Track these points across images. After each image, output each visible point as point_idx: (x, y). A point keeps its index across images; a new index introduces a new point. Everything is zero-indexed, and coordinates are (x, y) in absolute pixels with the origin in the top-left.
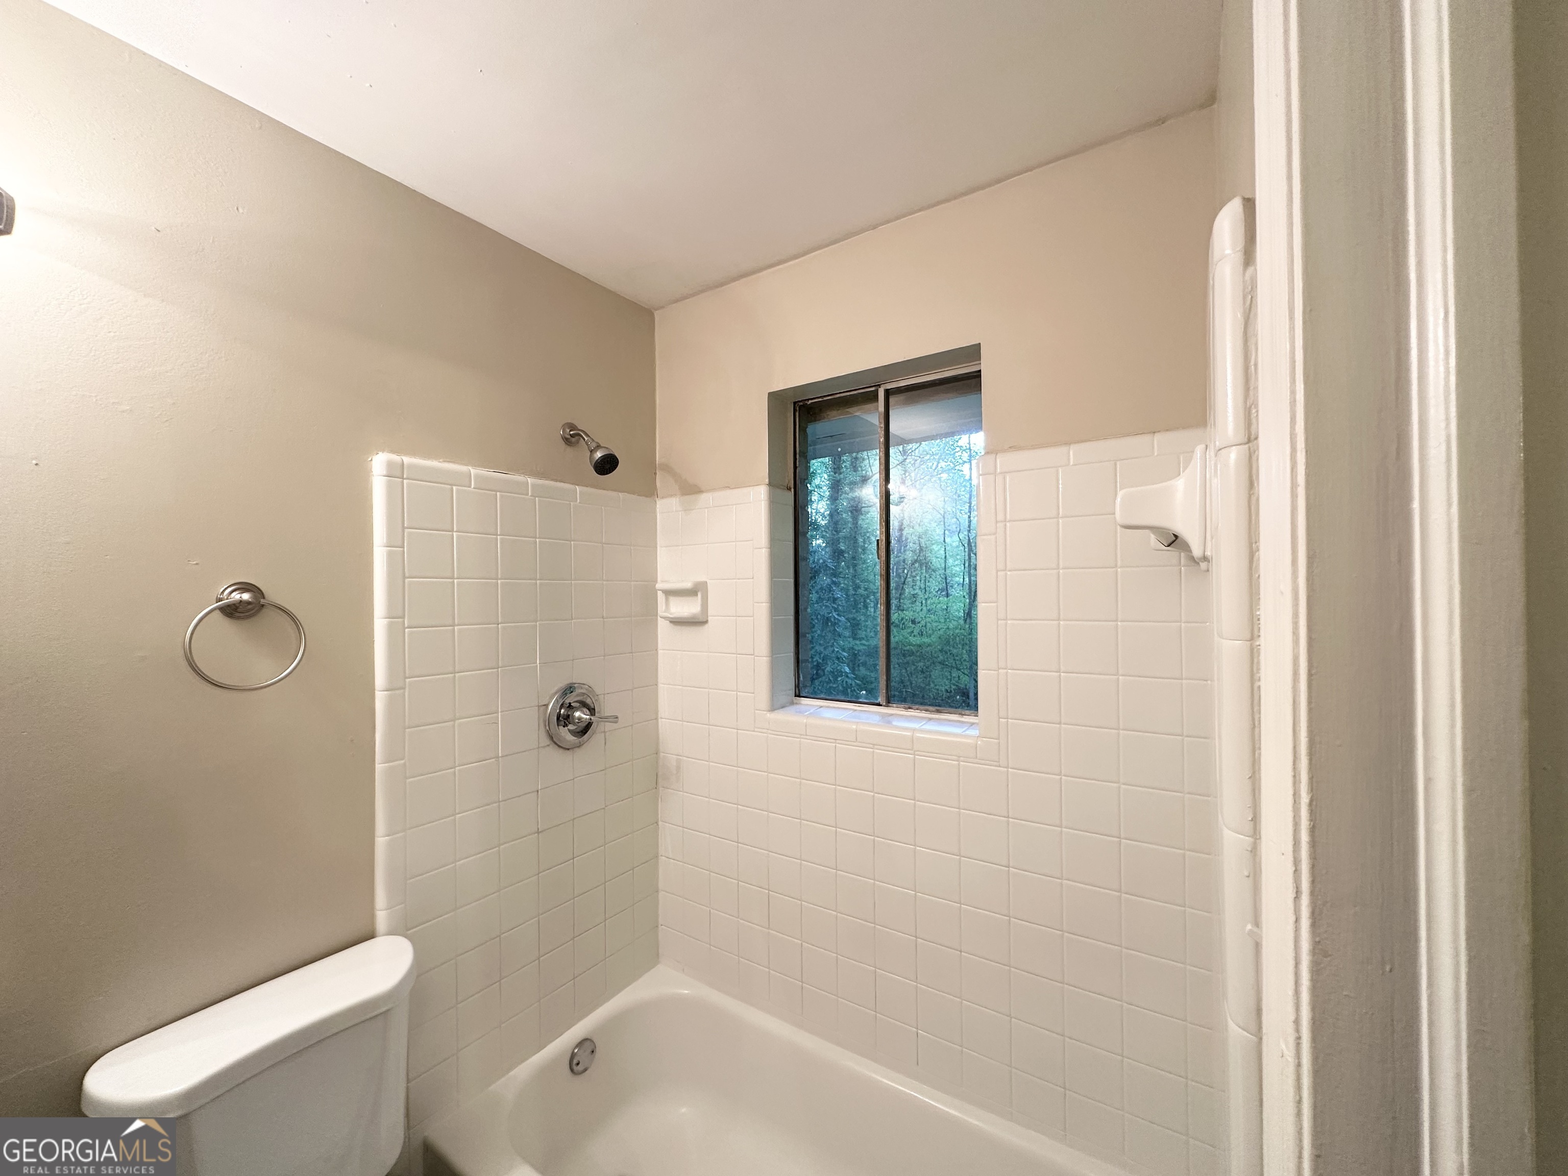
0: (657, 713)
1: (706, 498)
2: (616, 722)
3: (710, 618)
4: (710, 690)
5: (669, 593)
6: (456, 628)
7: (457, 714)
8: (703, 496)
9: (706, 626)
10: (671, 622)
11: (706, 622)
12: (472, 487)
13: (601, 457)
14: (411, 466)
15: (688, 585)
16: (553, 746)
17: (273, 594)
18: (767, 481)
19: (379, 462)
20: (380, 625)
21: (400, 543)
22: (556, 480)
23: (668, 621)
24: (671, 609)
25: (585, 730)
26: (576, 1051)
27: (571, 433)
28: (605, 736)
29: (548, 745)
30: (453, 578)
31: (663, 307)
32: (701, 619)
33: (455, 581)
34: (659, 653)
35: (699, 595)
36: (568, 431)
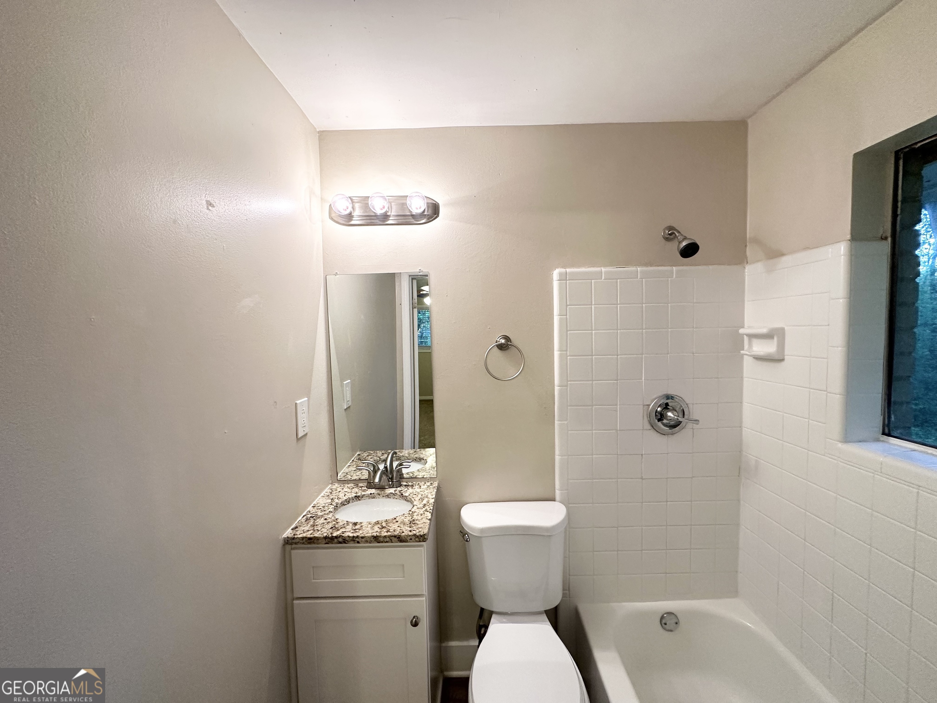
0: (741, 422)
1: (786, 260)
2: (697, 424)
3: (786, 357)
4: (785, 414)
5: (751, 336)
6: (593, 357)
7: (594, 403)
8: (784, 259)
9: (783, 364)
10: (754, 358)
11: (783, 360)
12: (603, 279)
13: (685, 245)
14: (570, 273)
15: (764, 331)
16: (653, 430)
17: (515, 340)
18: (849, 237)
19: (556, 274)
20: (556, 354)
21: (565, 313)
22: (658, 266)
23: (752, 358)
24: (754, 348)
25: (675, 425)
26: (665, 615)
27: (669, 233)
28: (693, 431)
29: (650, 429)
30: (592, 330)
31: (755, 113)
32: (777, 357)
33: (593, 332)
34: (744, 380)
35: (775, 338)
36: (667, 232)
